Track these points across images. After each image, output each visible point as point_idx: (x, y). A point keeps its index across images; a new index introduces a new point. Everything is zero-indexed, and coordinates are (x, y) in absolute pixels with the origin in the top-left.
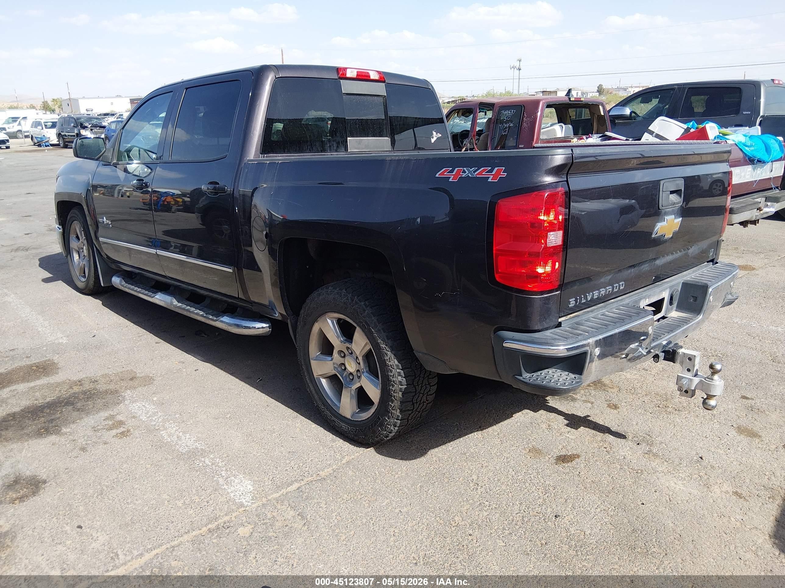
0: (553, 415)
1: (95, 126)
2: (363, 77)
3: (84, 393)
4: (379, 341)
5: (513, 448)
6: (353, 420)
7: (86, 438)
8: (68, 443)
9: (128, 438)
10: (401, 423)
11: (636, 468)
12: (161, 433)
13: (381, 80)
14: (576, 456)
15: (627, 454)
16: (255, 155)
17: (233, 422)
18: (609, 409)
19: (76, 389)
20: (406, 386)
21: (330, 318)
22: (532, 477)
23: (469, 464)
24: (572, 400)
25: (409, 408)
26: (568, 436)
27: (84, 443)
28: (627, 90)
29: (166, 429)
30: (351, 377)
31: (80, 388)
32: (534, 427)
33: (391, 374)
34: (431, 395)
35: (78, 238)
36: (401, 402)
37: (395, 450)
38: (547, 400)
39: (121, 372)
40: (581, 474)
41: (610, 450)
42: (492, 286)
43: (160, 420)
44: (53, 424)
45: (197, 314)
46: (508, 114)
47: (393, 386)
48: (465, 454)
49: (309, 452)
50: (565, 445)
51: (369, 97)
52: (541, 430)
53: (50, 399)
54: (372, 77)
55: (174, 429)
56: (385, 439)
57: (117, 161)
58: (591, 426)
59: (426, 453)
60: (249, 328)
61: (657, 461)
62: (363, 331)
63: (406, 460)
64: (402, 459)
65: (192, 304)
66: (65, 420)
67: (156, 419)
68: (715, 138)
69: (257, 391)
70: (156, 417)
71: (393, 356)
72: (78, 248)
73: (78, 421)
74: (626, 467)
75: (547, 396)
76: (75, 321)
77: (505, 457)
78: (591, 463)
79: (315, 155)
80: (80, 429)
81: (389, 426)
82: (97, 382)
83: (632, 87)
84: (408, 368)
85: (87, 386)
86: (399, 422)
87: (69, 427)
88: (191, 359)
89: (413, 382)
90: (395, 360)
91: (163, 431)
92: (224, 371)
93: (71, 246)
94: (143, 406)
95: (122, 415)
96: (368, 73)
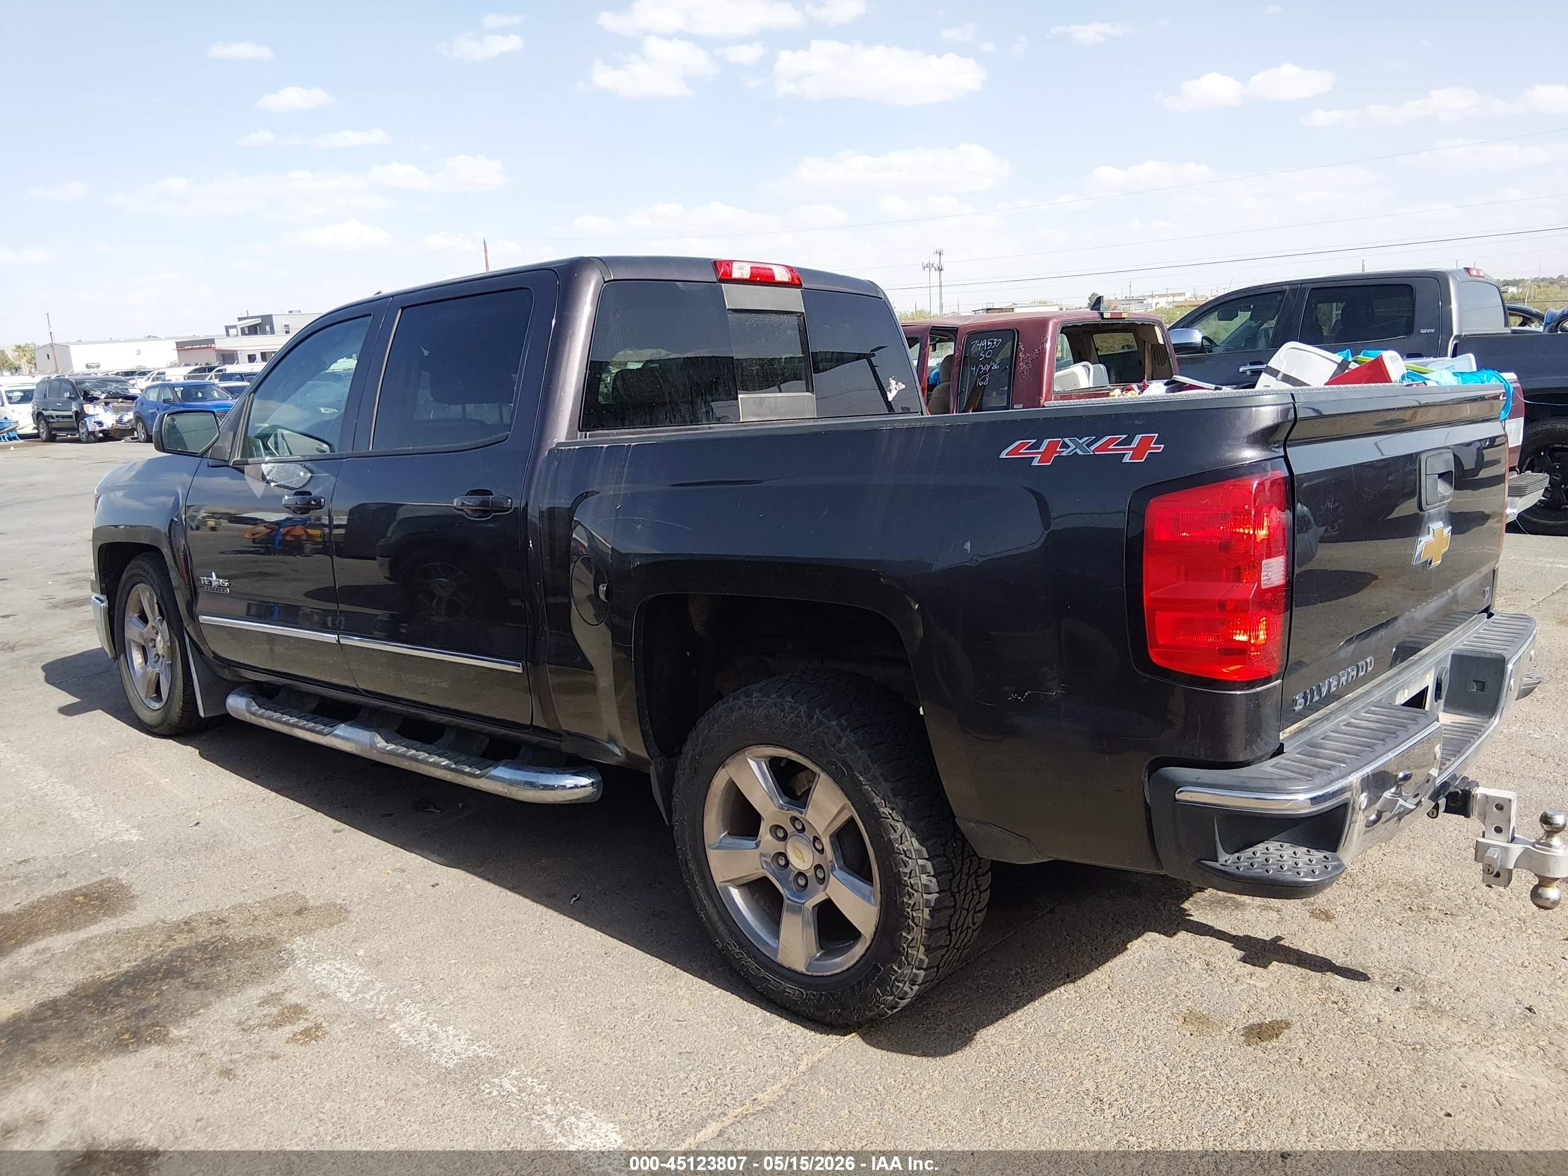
0: (1208, 941)
1: (115, 396)
2: (762, 278)
3: (202, 947)
4: (876, 801)
5: (1150, 1016)
6: (812, 976)
7: (227, 1047)
8: (190, 1062)
9: (322, 1043)
10: (925, 975)
11: (1409, 1041)
12: (391, 1027)
13: (793, 284)
14: (1284, 1025)
15: (1381, 1012)
16: (568, 433)
17: (541, 994)
18: (1313, 919)
19: (182, 941)
20: (937, 895)
21: (756, 758)
22: (1208, 1076)
23: (1069, 1057)
24: (1237, 908)
25: (942, 943)
26: (1252, 982)
27: (225, 1059)
28: (1145, 302)
29: (399, 1018)
30: (802, 882)
31: (191, 938)
32: (1178, 969)
33: (905, 870)
34: (980, 911)
35: (144, 618)
36: (929, 931)
37: (905, 1035)
38: (1186, 910)
39: (274, 899)
40: (1304, 1062)
41: (1345, 1006)
42: (1143, 674)
43: (382, 998)
44: (148, 1021)
45: (435, 765)
46: (987, 346)
47: (911, 896)
48: (1054, 1035)
49: (723, 1052)
50: (1252, 1002)
51: (773, 316)
52: (1194, 974)
53: (127, 965)
54: (778, 278)
55: (418, 1017)
56: (889, 1012)
57: (242, 457)
58: (1291, 959)
59: (971, 1039)
60: (553, 788)
61: (1445, 1022)
62: (836, 781)
63: (934, 1055)
64: (925, 1054)
65: (419, 744)
66: (173, 1009)
67: (372, 997)
68: (1403, 378)
69: (577, 924)
70: (372, 993)
71: (907, 832)
72: (145, 640)
73: (202, 1011)
74: (1389, 1040)
75: (1183, 902)
76: (148, 793)
77: (1138, 1036)
78: (1317, 1038)
79: (680, 430)
80: (209, 1028)
81: (901, 985)
82: (225, 922)
83: (1152, 296)
84: (939, 856)
85: (205, 933)
86: (922, 973)
87: (184, 1025)
88: (418, 861)
89: (950, 887)
90: (914, 840)
91: (394, 1022)
92: (494, 883)
93: (126, 635)
94: (337, 969)
95: (296, 992)
96: (770, 269)
